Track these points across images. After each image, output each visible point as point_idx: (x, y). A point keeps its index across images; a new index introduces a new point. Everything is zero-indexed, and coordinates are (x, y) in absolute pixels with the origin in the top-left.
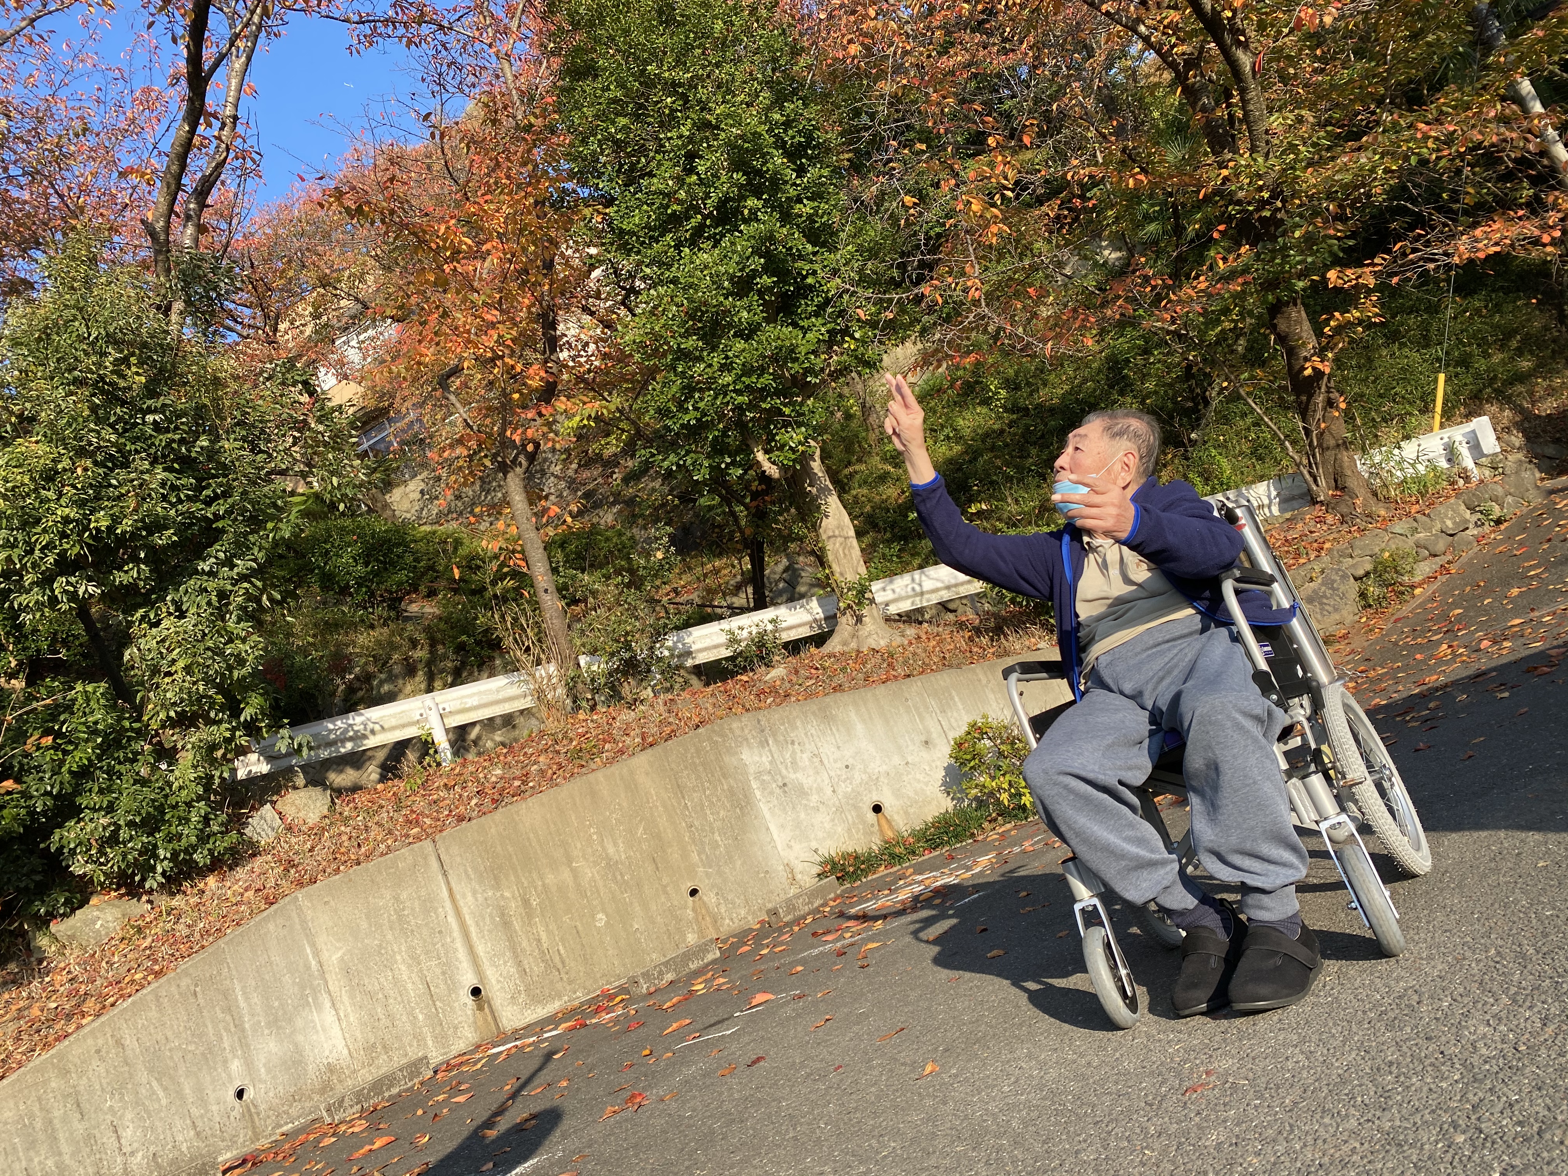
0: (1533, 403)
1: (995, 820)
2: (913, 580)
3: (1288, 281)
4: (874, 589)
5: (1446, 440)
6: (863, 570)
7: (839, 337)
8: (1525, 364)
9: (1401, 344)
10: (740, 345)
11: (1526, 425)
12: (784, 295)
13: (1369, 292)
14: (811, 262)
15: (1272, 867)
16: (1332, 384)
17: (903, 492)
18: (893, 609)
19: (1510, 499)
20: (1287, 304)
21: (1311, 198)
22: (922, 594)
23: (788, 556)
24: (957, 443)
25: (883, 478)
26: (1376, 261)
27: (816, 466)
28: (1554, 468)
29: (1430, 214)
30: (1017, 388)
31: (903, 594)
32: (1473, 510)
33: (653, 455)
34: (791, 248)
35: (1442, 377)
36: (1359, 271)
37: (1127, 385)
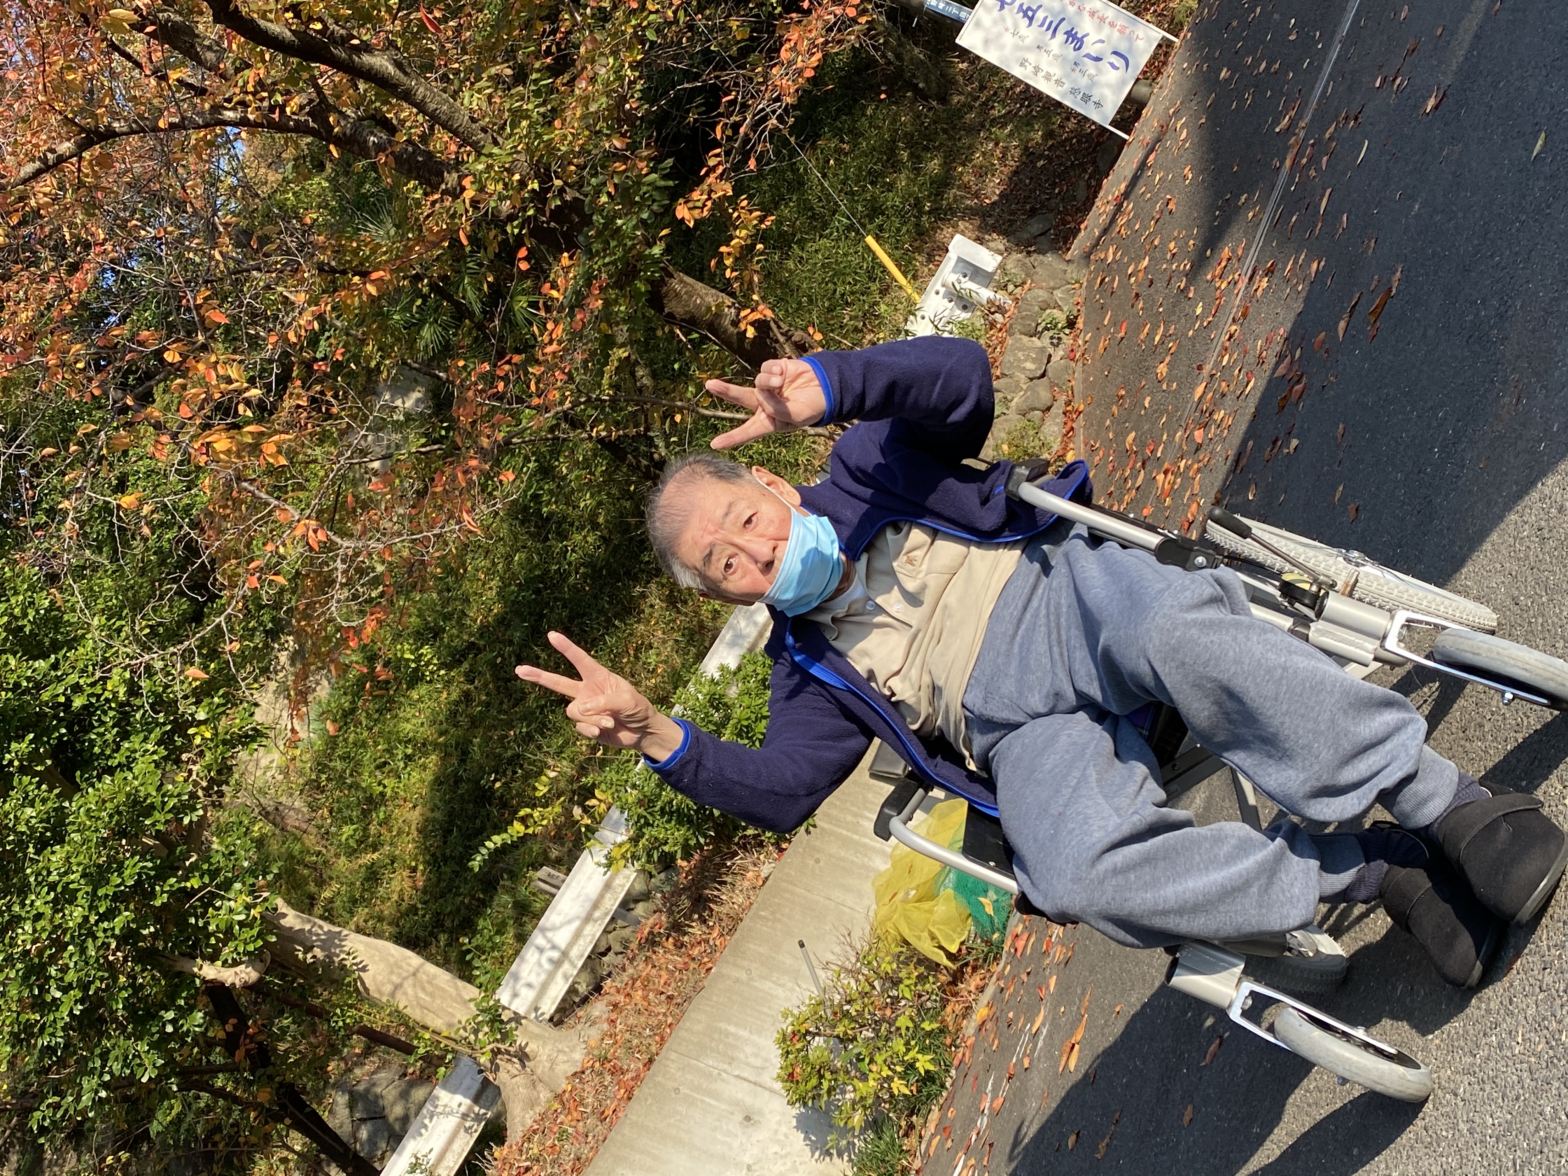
0: (976, 195)
1: (911, 1127)
2: (541, 950)
3: (640, 257)
4: (504, 1001)
5: (942, 290)
6: (470, 991)
7: (179, 741)
8: (934, 166)
9: (799, 242)
10: (57, 856)
11: (991, 221)
12: (59, 751)
13: (733, 201)
14: (59, 679)
15: (1388, 746)
16: (785, 327)
17: (414, 870)
18: (549, 1007)
19: (1058, 294)
20: (662, 282)
21: (583, 151)
22: (565, 954)
23: (337, 1086)
24: (426, 754)
25: (373, 876)
26: (712, 162)
27: (292, 919)
28: (1055, 241)
29: (717, 77)
30: (437, 633)
31: (543, 977)
32: (1035, 333)
33: (57, 1106)
34: (17, 685)
35: (870, 240)
36: (705, 187)
37: (559, 524)
